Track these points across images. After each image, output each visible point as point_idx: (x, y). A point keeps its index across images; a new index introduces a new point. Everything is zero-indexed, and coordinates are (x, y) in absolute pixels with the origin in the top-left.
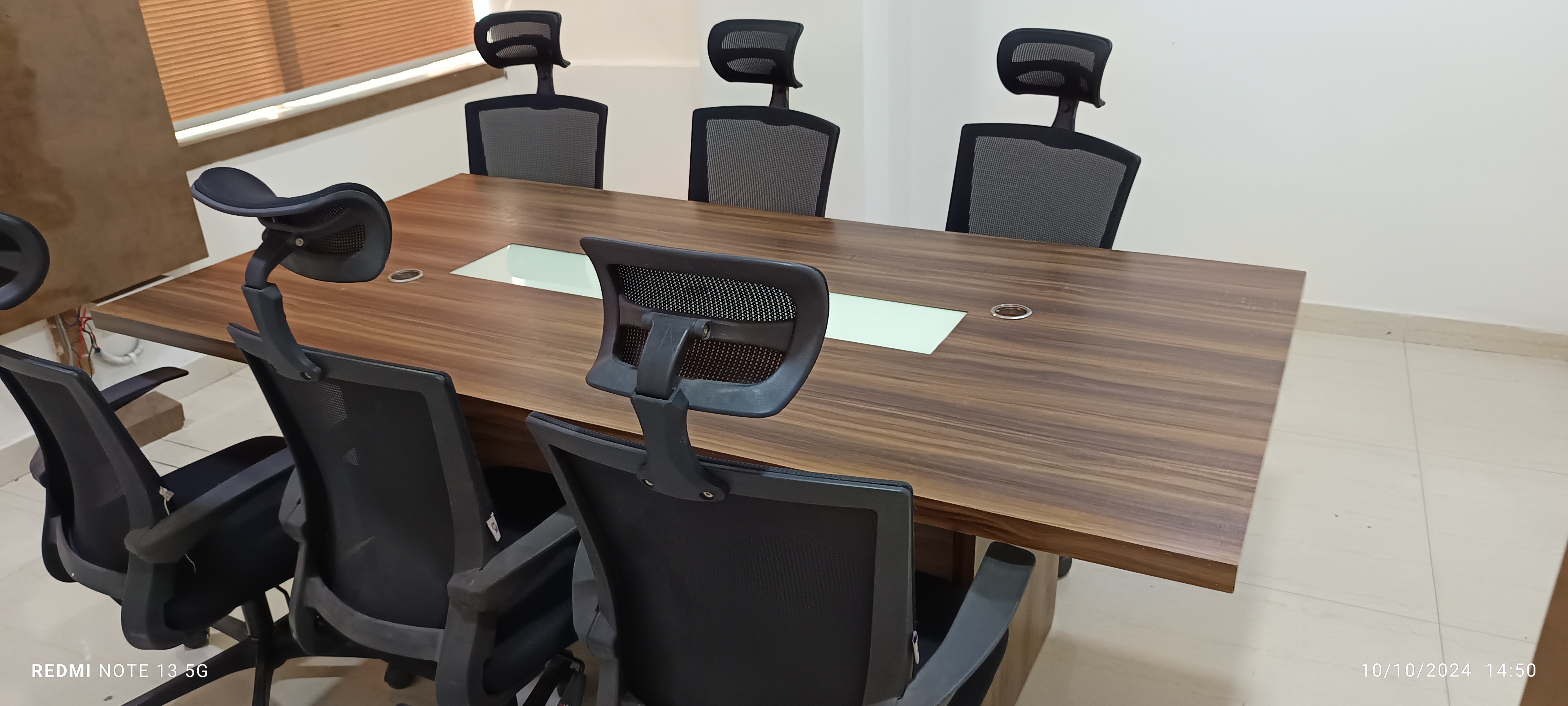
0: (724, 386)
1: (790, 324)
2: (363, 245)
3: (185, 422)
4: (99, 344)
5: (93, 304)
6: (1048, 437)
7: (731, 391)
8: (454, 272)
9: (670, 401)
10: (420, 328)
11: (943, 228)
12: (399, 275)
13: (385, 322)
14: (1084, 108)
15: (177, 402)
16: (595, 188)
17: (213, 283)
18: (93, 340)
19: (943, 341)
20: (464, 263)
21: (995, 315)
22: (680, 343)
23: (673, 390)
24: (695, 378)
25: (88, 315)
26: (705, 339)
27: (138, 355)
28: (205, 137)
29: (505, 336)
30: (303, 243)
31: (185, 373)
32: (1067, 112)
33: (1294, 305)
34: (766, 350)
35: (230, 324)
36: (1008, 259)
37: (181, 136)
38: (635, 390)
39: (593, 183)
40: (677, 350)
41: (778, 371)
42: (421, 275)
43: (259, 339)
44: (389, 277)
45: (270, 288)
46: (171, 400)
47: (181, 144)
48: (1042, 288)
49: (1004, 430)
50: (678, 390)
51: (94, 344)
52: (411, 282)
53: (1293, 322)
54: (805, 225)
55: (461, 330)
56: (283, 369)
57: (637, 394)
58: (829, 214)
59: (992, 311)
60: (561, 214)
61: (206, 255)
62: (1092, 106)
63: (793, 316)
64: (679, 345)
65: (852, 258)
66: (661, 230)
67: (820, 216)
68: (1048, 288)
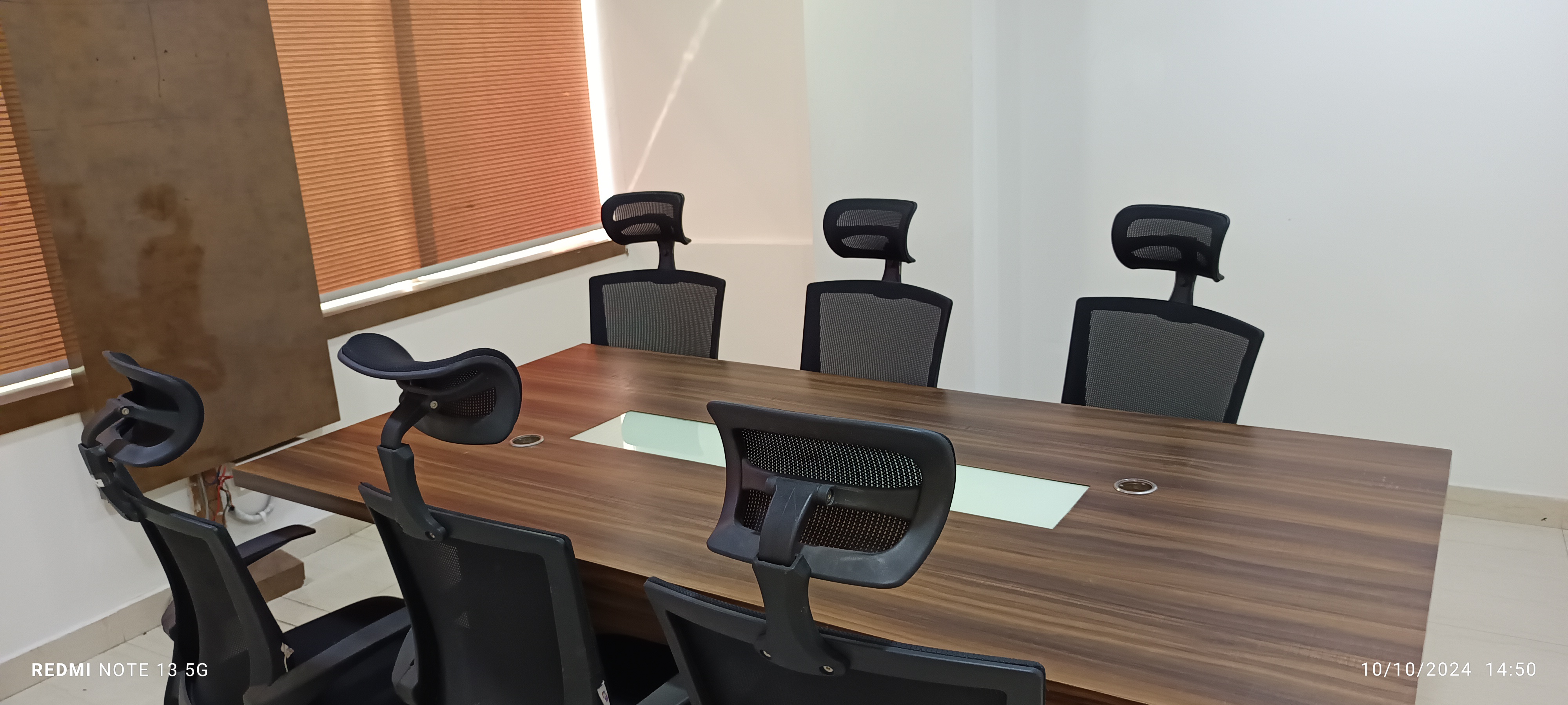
0: (847, 555)
1: (914, 492)
2: (493, 408)
3: (305, 581)
4: (234, 502)
5: (232, 464)
6: (1181, 619)
7: (854, 559)
8: (572, 438)
9: (792, 568)
10: (539, 492)
11: (1058, 400)
12: (520, 439)
13: (506, 486)
14: (1202, 283)
15: (299, 561)
16: (710, 358)
17: (346, 444)
18: (229, 499)
19: (1065, 516)
20: (584, 430)
21: (1118, 489)
22: (804, 508)
23: (796, 557)
24: (817, 545)
25: (227, 474)
26: (829, 504)
27: (268, 514)
28: (348, 308)
29: (622, 501)
30: (437, 406)
31: (312, 531)
32: (1184, 287)
33: (1442, 485)
34: (890, 517)
35: (361, 483)
36: (1128, 433)
37: (326, 307)
38: (757, 555)
39: (708, 353)
40: (800, 515)
41: (904, 540)
42: (542, 440)
43: (390, 499)
44: (511, 442)
45: (403, 448)
46: (294, 559)
47: (326, 314)
48: (1166, 463)
49: (1134, 611)
50: (801, 556)
51: (230, 502)
52: (532, 447)
53: (1443, 504)
54: (917, 395)
55: (578, 494)
56: (409, 529)
57: (759, 559)
58: (941, 385)
59: (1116, 485)
60: (677, 383)
61: (337, 418)
62: (1211, 280)
63: (918, 483)
64: (803, 510)
65: (967, 428)
66: (774, 399)
67: (933, 387)
68: (1173, 463)
